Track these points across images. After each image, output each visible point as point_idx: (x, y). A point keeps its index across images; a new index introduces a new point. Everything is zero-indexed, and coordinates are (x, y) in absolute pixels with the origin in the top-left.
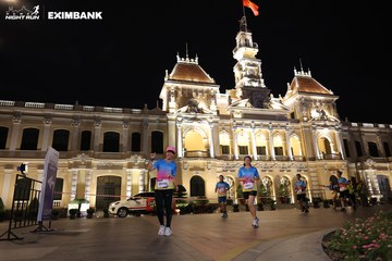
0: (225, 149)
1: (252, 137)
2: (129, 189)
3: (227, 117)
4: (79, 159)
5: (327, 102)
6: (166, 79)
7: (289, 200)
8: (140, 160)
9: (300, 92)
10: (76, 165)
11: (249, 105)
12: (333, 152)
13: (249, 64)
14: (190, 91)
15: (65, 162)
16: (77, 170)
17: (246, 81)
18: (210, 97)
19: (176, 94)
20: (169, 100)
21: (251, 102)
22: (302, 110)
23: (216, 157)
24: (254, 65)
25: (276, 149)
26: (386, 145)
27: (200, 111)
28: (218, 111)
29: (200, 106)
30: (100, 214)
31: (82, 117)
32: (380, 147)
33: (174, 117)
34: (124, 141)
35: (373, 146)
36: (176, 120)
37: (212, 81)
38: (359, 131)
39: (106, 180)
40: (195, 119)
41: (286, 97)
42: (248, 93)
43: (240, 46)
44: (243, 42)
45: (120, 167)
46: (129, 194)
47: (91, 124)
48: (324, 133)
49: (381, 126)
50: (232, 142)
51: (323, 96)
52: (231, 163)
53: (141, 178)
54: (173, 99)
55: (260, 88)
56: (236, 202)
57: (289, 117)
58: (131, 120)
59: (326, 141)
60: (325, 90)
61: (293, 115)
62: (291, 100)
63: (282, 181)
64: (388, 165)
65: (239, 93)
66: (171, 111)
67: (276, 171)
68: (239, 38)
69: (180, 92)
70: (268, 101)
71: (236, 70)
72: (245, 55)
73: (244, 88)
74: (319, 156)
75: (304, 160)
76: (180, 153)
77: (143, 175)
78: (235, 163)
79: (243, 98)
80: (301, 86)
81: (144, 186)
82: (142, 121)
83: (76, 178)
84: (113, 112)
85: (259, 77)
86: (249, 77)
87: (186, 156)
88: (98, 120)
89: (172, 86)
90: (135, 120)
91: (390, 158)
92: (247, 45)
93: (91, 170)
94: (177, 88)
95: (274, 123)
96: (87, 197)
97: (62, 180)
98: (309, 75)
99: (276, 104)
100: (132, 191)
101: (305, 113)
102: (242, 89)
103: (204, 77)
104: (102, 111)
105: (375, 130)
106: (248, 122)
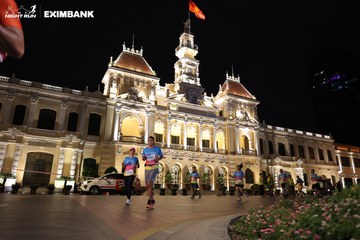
0: (159, 137)
1: (185, 129)
2: (61, 167)
3: (164, 108)
4: (10, 132)
5: (250, 105)
6: (110, 65)
7: (210, 188)
8: (75, 140)
9: (229, 94)
10: (5, 139)
11: (184, 99)
12: (251, 148)
13: (188, 63)
14: (132, 79)
16: (6, 144)
17: (184, 78)
18: (150, 88)
19: (118, 81)
20: (110, 85)
21: (187, 97)
22: (229, 110)
24: (192, 65)
25: (204, 141)
26: (291, 146)
27: (140, 100)
28: (156, 102)
29: (140, 95)
30: (27, 190)
31: (18, 91)
32: (287, 148)
33: (114, 102)
34: (61, 119)
35: (282, 146)
36: (115, 105)
37: (154, 73)
38: (273, 133)
39: (37, 157)
40: (133, 107)
41: (217, 96)
42: (185, 89)
43: (183, 46)
44: (185, 42)
45: (53, 145)
46: (60, 172)
47: (27, 99)
48: (245, 131)
49: (290, 130)
50: (166, 132)
51: (247, 100)
53: (74, 158)
54: (114, 85)
55: (195, 85)
56: (164, 186)
57: (218, 115)
58: (70, 100)
59: (246, 139)
60: (249, 95)
61: (221, 113)
62: (221, 100)
63: (206, 170)
64: (291, 163)
65: (177, 87)
66: (111, 96)
67: (202, 161)
68: (182, 38)
69: (122, 80)
70: (202, 98)
71: (176, 66)
72: (186, 55)
73: (182, 84)
74: (239, 151)
75: (227, 153)
76: (116, 137)
77: (77, 155)
78: (166, 150)
79: (180, 92)
80: (230, 89)
81: (76, 165)
82: (81, 102)
83: (4, 152)
84: (52, 90)
85: (195, 76)
86: (187, 74)
87: (121, 140)
88: (35, 96)
89: (116, 73)
90: (73, 101)
91: (294, 158)
92: (189, 46)
93: (22, 145)
94: (120, 75)
95: (204, 118)
96: (14, 172)
98: (238, 80)
99: (207, 102)
100: (63, 169)
101: (231, 112)
102: (180, 85)
103: (146, 68)
104: (41, 87)
105: (285, 133)
106: (182, 115)
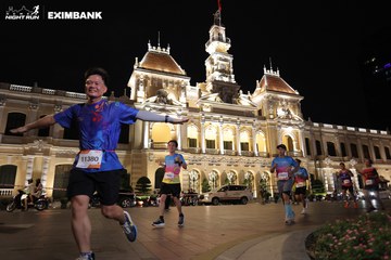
0: (192, 143)
1: (219, 131)
3: (196, 110)
4: (36, 145)
5: (293, 102)
6: (135, 67)
7: (252, 194)
9: (268, 90)
10: (32, 152)
11: (219, 99)
12: (295, 149)
13: (220, 59)
14: (160, 81)
15: (20, 148)
16: (33, 157)
17: (217, 76)
18: (180, 89)
19: (145, 83)
20: (137, 89)
21: (221, 96)
22: (269, 108)
23: (183, 150)
24: (225, 60)
25: (242, 144)
26: (342, 145)
27: (170, 102)
28: (187, 104)
29: (169, 97)
30: (58, 204)
31: (41, 101)
32: (338, 147)
33: (142, 107)
35: (331, 146)
37: (183, 72)
38: (320, 132)
39: (66, 169)
40: (163, 110)
41: (255, 94)
42: (219, 87)
43: (213, 40)
44: (216, 36)
48: (289, 131)
49: (340, 127)
50: (200, 136)
51: (289, 96)
52: (197, 156)
54: (141, 88)
55: (230, 83)
57: (256, 114)
59: (289, 139)
60: (291, 90)
61: (260, 112)
62: (259, 97)
63: (247, 175)
65: (210, 87)
66: (139, 100)
67: (241, 166)
68: (212, 32)
69: (149, 82)
70: (238, 97)
71: (207, 63)
72: (218, 49)
73: (215, 82)
75: (268, 156)
76: (147, 144)
78: (202, 156)
79: (213, 92)
80: (269, 85)
83: (31, 165)
84: (76, 98)
85: (229, 72)
86: (220, 71)
87: (152, 147)
88: (60, 105)
89: (142, 74)
91: (346, 158)
92: (220, 39)
93: (49, 158)
94: (146, 77)
95: (242, 119)
97: (15, 168)
98: (277, 74)
99: (244, 101)
101: (271, 111)
102: (213, 83)
103: (175, 68)
104: (64, 95)
105: (334, 131)
106: (217, 116)
